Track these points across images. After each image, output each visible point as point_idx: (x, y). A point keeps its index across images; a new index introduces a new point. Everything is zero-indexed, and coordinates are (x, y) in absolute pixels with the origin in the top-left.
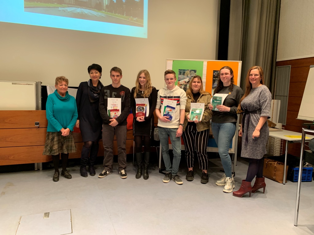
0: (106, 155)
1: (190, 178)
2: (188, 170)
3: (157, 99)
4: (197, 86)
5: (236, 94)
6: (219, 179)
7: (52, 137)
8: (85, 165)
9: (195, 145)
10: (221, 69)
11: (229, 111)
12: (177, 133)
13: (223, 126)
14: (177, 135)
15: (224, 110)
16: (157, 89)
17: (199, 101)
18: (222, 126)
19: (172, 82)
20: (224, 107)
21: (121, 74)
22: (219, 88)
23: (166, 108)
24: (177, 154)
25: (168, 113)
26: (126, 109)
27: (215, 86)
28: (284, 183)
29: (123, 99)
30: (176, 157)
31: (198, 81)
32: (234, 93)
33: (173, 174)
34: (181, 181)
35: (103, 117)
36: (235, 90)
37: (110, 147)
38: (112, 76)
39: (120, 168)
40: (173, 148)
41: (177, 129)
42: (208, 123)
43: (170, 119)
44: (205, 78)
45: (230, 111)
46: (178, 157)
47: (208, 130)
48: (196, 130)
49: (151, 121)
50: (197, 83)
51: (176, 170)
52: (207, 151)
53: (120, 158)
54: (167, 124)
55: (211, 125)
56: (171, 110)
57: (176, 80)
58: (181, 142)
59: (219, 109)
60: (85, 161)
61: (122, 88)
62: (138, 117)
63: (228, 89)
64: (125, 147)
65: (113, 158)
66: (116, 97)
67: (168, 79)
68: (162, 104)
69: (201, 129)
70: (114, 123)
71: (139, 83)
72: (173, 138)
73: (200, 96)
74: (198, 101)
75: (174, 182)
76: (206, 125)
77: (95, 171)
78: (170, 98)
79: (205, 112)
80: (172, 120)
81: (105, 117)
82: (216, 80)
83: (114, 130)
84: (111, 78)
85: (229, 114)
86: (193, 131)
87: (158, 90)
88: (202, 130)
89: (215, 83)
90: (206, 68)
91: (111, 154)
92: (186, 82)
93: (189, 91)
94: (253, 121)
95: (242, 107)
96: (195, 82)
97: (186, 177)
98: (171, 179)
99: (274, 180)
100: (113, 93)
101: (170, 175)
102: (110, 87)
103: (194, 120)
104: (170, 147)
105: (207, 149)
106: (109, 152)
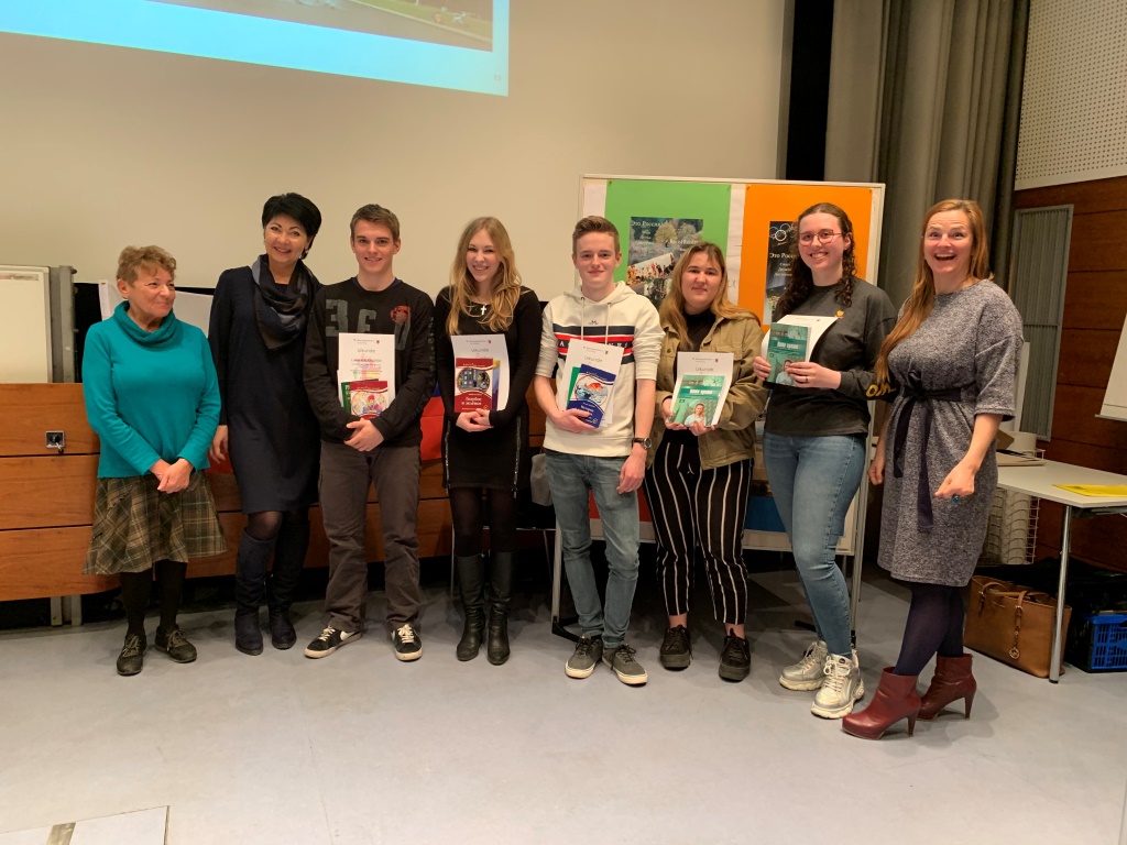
0: (338, 565)
1: (675, 660)
2: (668, 623)
3: (540, 339)
4: (705, 287)
5: (864, 316)
6: (793, 663)
7: (117, 501)
8: (253, 604)
9: (695, 523)
10: (801, 217)
11: (835, 388)
12: (621, 476)
13: (814, 448)
14: (622, 484)
15: (815, 382)
16: (541, 299)
17: (709, 343)
18: (807, 450)
19: (606, 267)
20: (817, 368)
21: (396, 235)
22: (795, 293)
23: (580, 376)
24: (621, 561)
25: (587, 396)
26: (415, 379)
27: (776, 284)
28: (1053, 677)
29: (404, 339)
30: (618, 572)
31: (709, 266)
32: (858, 313)
33: (606, 643)
34: (640, 671)
35: (322, 413)
36: (859, 298)
37: (352, 533)
38: (358, 239)
39: (394, 620)
40: (604, 536)
41: (625, 458)
42: (747, 437)
43: (594, 421)
44: (739, 251)
45: (841, 386)
46: (628, 575)
47: (748, 464)
48: (697, 466)
49: (518, 428)
50: (702, 273)
51: (620, 626)
52: (744, 547)
53: (392, 579)
54: (585, 438)
55: (763, 444)
56: (597, 385)
57: (618, 259)
58: (637, 512)
59: (793, 379)
60: (250, 589)
61: (401, 292)
62: (462, 414)
63: (831, 295)
64: (411, 536)
65: (364, 576)
66: (374, 330)
67: (588, 255)
68: (564, 358)
69: (717, 457)
70: (366, 435)
71: (469, 274)
72: (607, 495)
73: (716, 324)
74: (705, 345)
75: (613, 676)
76: (738, 444)
77: (295, 627)
78: (594, 333)
79: (734, 389)
80: (603, 424)
81: (328, 412)
82: (782, 260)
83: (366, 464)
84: (355, 251)
85: (836, 399)
86: (684, 469)
87: (545, 303)
88: (724, 462)
89: (777, 274)
90: (741, 213)
91: (358, 562)
92: (660, 270)
93: (670, 304)
94: (945, 433)
95: (895, 371)
96: (696, 271)
97: (661, 652)
98: (599, 661)
99: (1013, 664)
100: (363, 313)
101: (594, 647)
102: (349, 288)
103: (691, 421)
104: (597, 531)
105: (743, 541)
106: (348, 554)
